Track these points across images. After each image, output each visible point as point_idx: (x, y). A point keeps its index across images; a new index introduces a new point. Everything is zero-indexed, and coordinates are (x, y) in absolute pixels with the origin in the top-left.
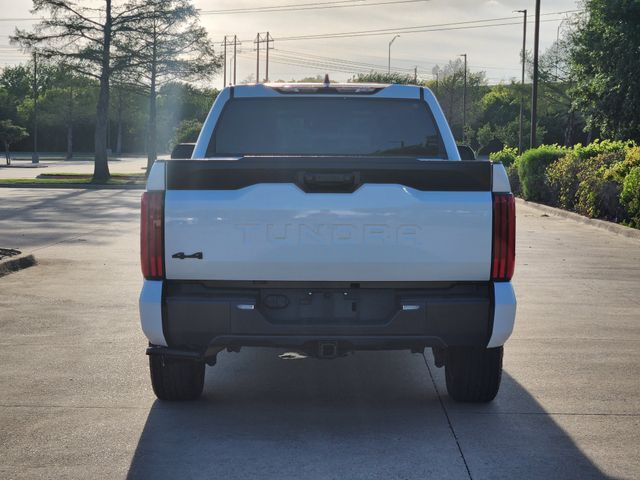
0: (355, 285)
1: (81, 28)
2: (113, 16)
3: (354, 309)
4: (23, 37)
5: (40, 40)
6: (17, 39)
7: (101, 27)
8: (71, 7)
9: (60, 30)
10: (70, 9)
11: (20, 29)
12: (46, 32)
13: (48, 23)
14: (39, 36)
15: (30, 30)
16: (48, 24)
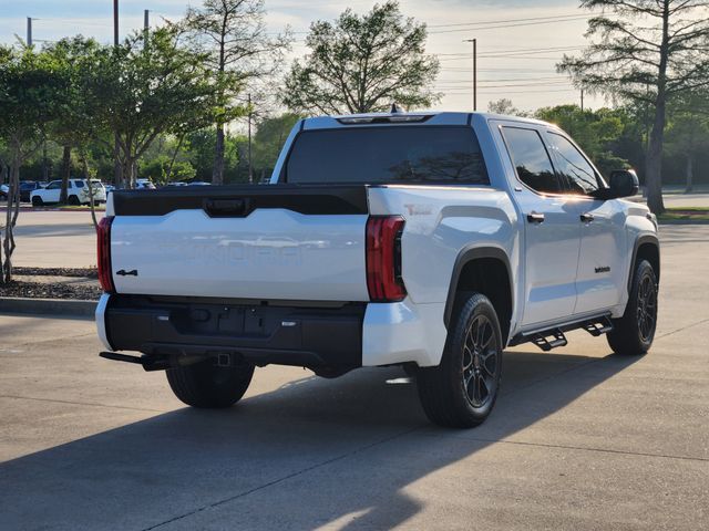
0: (265, 303)
1: (631, 50)
2: (671, 34)
3: (260, 325)
4: (571, 64)
5: (589, 65)
6: (564, 66)
7: (655, 48)
8: (625, 27)
9: (608, 54)
10: (625, 31)
11: (569, 57)
12: (597, 57)
13: (596, 46)
14: (587, 62)
15: (578, 55)
16: (598, 48)
